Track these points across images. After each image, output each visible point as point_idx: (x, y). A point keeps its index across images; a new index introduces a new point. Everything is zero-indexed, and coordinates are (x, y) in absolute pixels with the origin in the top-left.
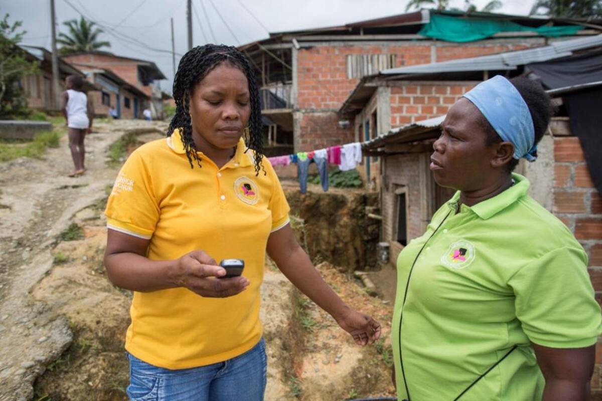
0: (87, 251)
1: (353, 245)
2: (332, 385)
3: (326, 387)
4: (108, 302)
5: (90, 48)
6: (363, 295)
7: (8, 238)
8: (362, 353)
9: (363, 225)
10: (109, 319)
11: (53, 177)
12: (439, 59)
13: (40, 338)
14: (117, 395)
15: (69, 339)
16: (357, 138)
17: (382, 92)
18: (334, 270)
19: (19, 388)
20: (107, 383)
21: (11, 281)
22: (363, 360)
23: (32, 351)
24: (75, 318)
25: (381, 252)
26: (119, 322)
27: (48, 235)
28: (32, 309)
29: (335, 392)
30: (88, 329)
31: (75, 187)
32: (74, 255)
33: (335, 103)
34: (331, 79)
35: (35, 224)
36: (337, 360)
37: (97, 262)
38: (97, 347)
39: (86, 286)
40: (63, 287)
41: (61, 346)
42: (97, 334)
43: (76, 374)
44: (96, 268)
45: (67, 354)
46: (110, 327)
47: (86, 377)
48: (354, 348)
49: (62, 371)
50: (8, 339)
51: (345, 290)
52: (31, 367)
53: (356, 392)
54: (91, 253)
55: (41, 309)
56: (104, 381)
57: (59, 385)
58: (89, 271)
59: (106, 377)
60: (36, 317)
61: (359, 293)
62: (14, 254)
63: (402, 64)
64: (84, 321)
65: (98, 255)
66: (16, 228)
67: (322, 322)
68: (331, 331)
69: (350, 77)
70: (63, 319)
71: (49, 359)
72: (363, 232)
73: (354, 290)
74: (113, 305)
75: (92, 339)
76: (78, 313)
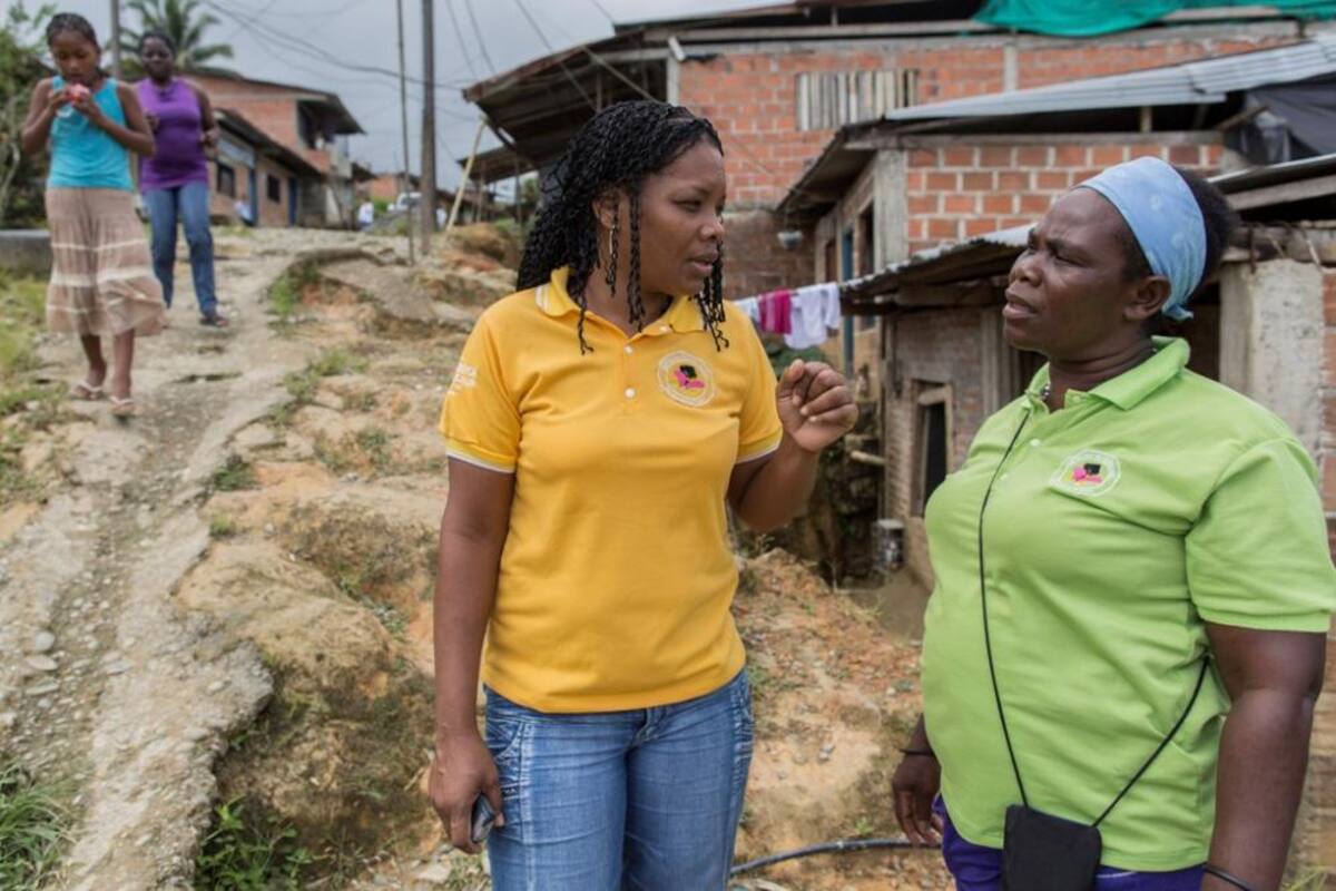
0: (271, 512)
1: (814, 524)
2: (817, 806)
3: (805, 810)
4: (332, 616)
5: (187, 61)
6: (869, 624)
7: (101, 482)
8: (878, 743)
9: (838, 478)
10: (338, 651)
11: (161, 356)
12: (1025, 80)
13: (209, 683)
14: (368, 807)
15: (267, 688)
16: (820, 272)
17: (887, 163)
18: (798, 568)
19: (190, 776)
20: (347, 781)
21: (125, 571)
22: (881, 758)
23: (200, 708)
24: (273, 646)
25: (885, 541)
26: (361, 659)
27: (185, 479)
28: (184, 627)
29: (825, 822)
30: (300, 671)
31: (211, 378)
32: (245, 521)
33: (768, 188)
34: (760, 133)
35: (150, 455)
36: (824, 755)
37: (297, 535)
38: (321, 709)
39: (284, 583)
40: (238, 584)
41: (254, 700)
42: (318, 680)
43: (284, 762)
44: (296, 548)
45: (264, 720)
46: (343, 668)
47: (303, 768)
48: (861, 733)
49: (255, 753)
50: (145, 684)
51: (828, 611)
52: (202, 739)
53: (871, 824)
54: (282, 517)
55: (203, 627)
56: (342, 776)
57: (255, 780)
58: (284, 553)
59: (346, 769)
60: (195, 642)
61: (859, 618)
62: (120, 517)
63: (933, 92)
64: (291, 653)
65: (298, 521)
66: (114, 462)
67: (783, 677)
68: (805, 697)
69: (805, 126)
70: (250, 647)
71: (235, 725)
72: (837, 495)
73: (847, 613)
74: (344, 625)
75: (309, 692)
76: (278, 637)
